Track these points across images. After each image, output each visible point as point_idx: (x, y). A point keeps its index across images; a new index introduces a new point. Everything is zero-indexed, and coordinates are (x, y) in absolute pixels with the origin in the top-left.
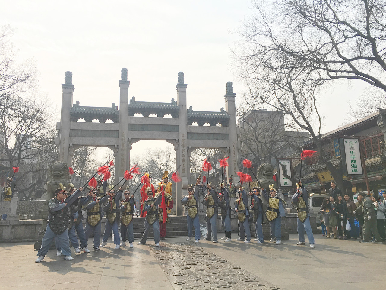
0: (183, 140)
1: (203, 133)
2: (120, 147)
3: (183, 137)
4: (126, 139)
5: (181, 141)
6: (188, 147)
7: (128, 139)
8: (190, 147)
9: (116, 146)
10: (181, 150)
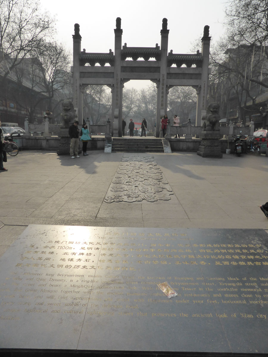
0: (163, 80)
1: (179, 74)
2: (115, 86)
3: (163, 77)
4: (119, 80)
5: (161, 80)
6: (167, 85)
7: (121, 79)
8: (168, 86)
9: (112, 85)
10: (161, 88)
